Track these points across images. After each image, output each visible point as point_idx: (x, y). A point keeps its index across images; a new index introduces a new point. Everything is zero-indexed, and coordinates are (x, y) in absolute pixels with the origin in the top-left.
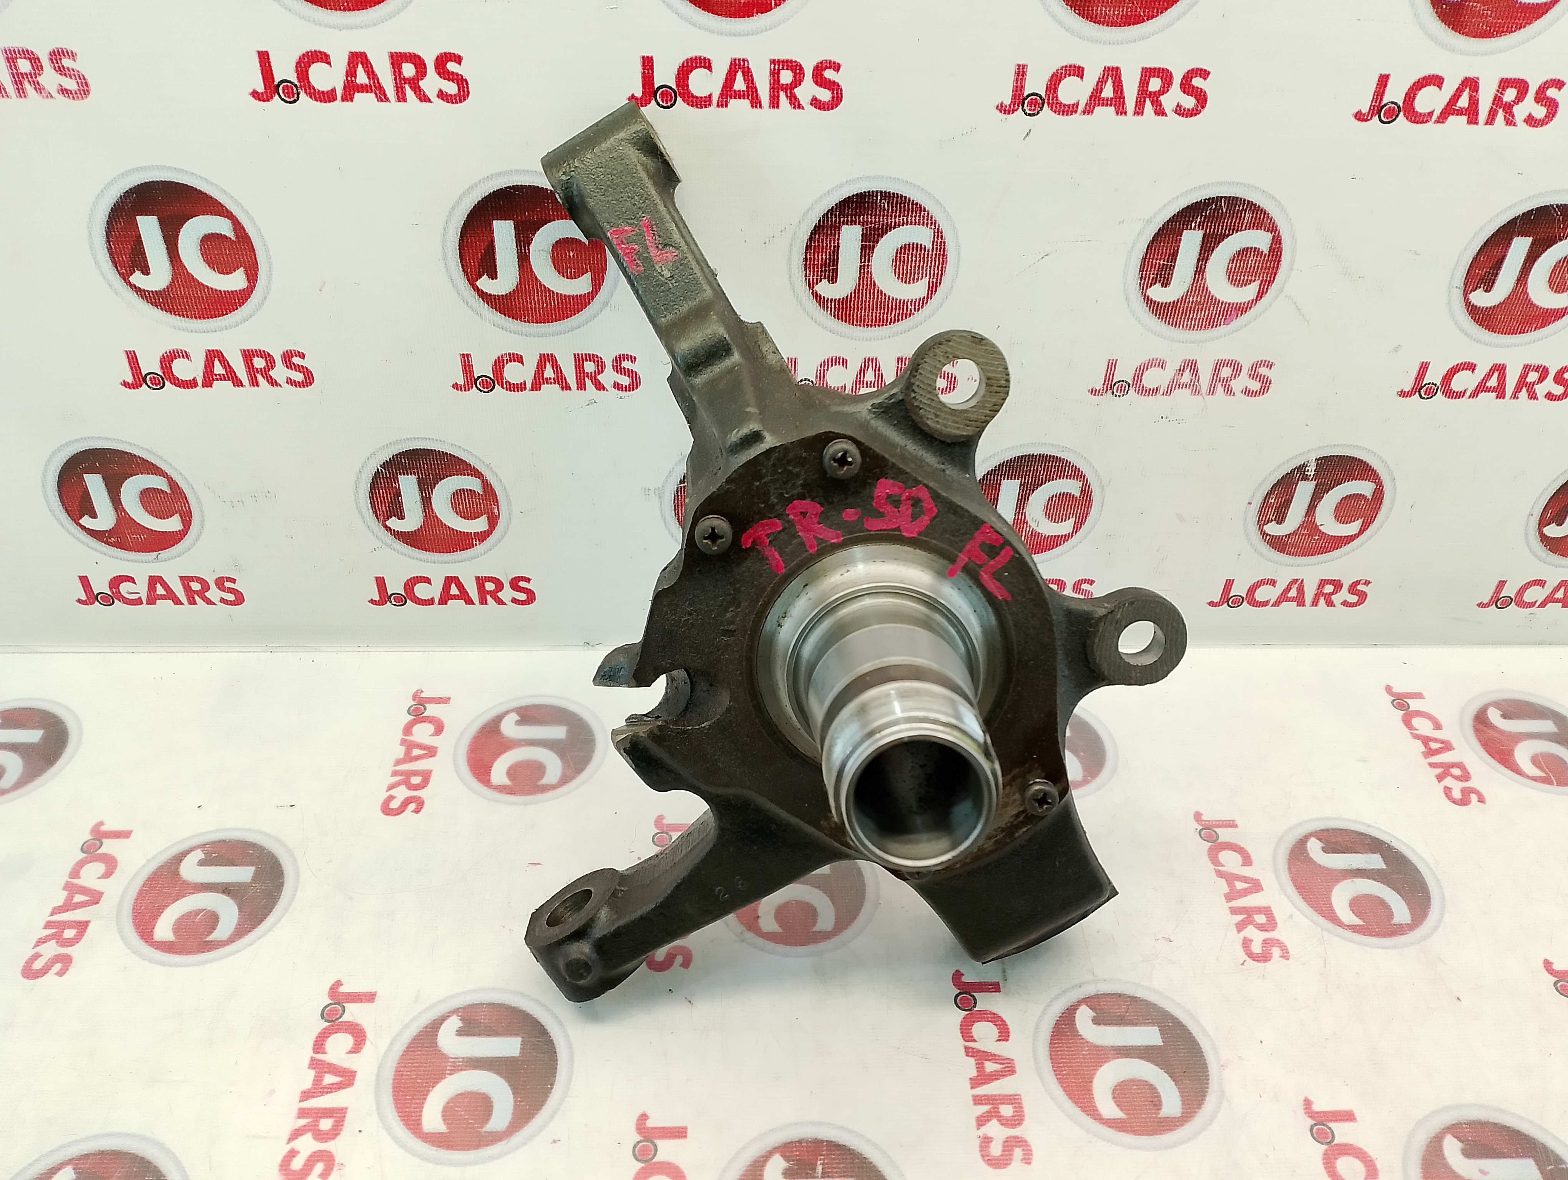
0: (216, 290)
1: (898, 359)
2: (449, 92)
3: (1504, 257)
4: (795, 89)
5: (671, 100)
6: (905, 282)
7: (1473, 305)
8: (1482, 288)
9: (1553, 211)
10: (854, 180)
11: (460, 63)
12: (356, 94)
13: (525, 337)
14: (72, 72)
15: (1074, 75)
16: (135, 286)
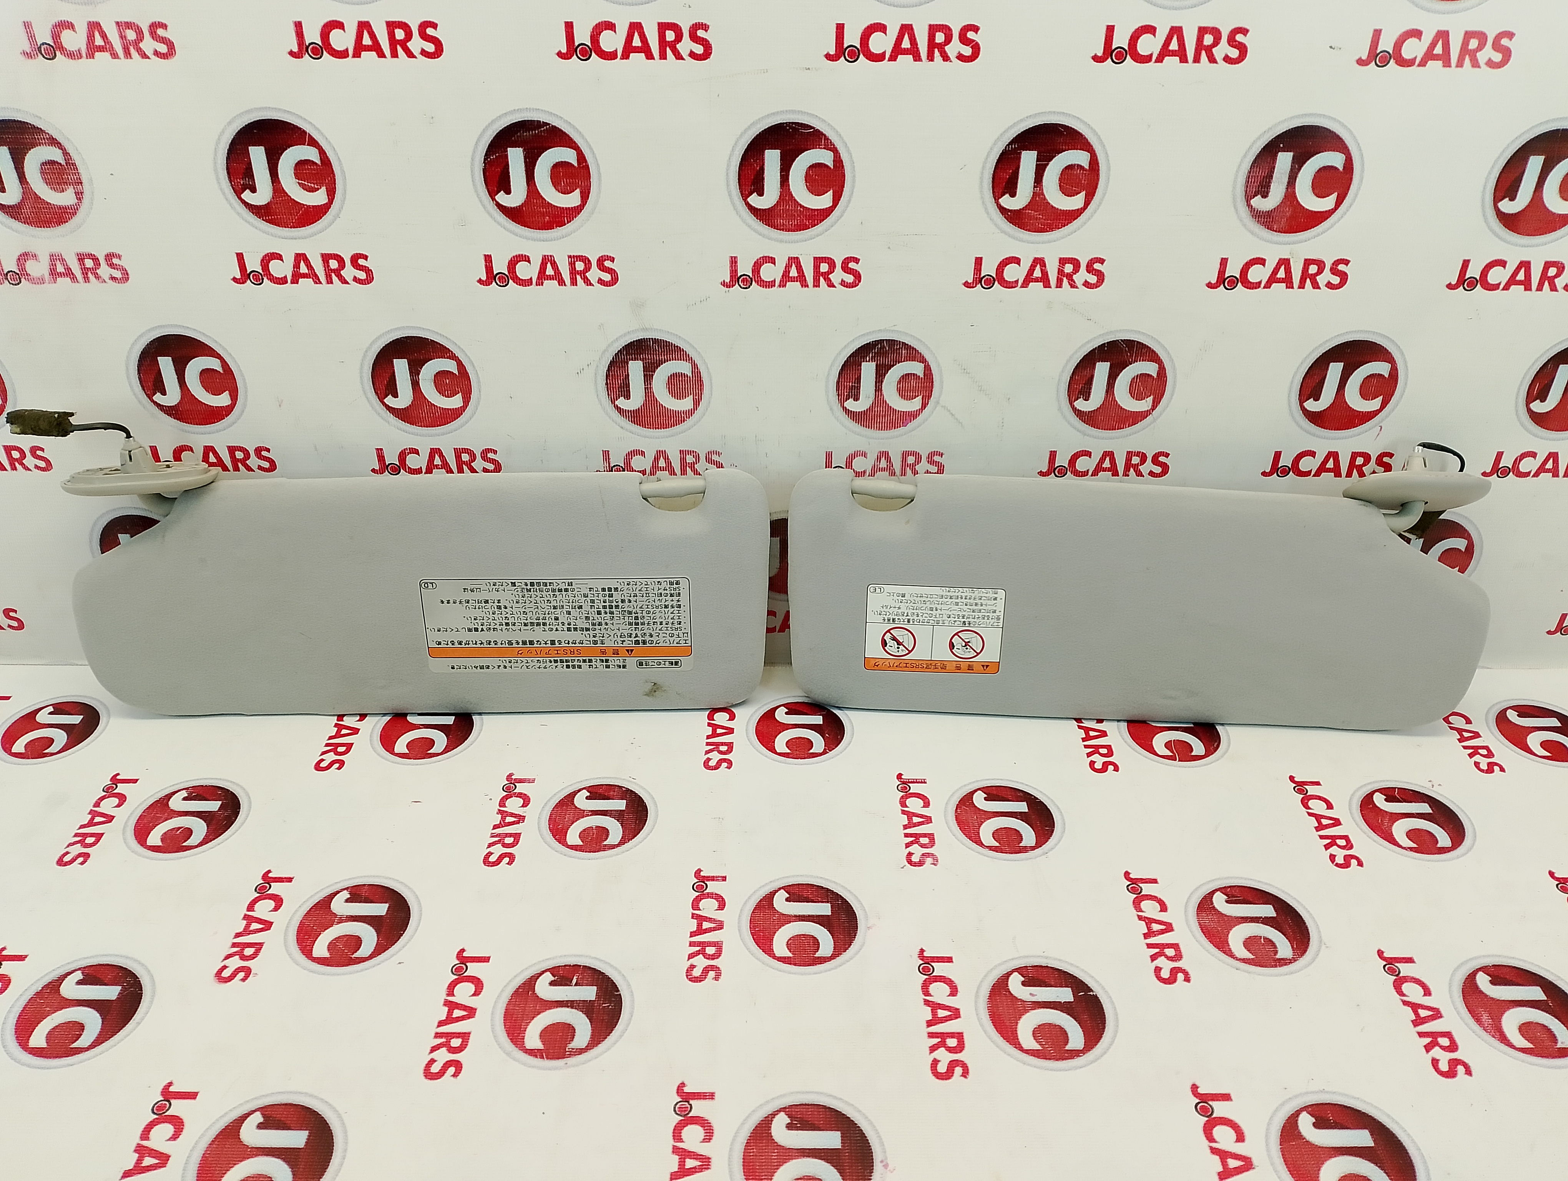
0: (210, 406)
1: (680, 451)
2: (361, 278)
3: (1092, 376)
4: (587, 274)
5: (505, 282)
6: (677, 399)
7: (1078, 410)
8: (1082, 399)
9: (1119, 344)
10: (633, 331)
11: (366, 259)
12: (300, 280)
13: (419, 437)
14: (118, 267)
15: (769, 262)
16: (156, 402)
